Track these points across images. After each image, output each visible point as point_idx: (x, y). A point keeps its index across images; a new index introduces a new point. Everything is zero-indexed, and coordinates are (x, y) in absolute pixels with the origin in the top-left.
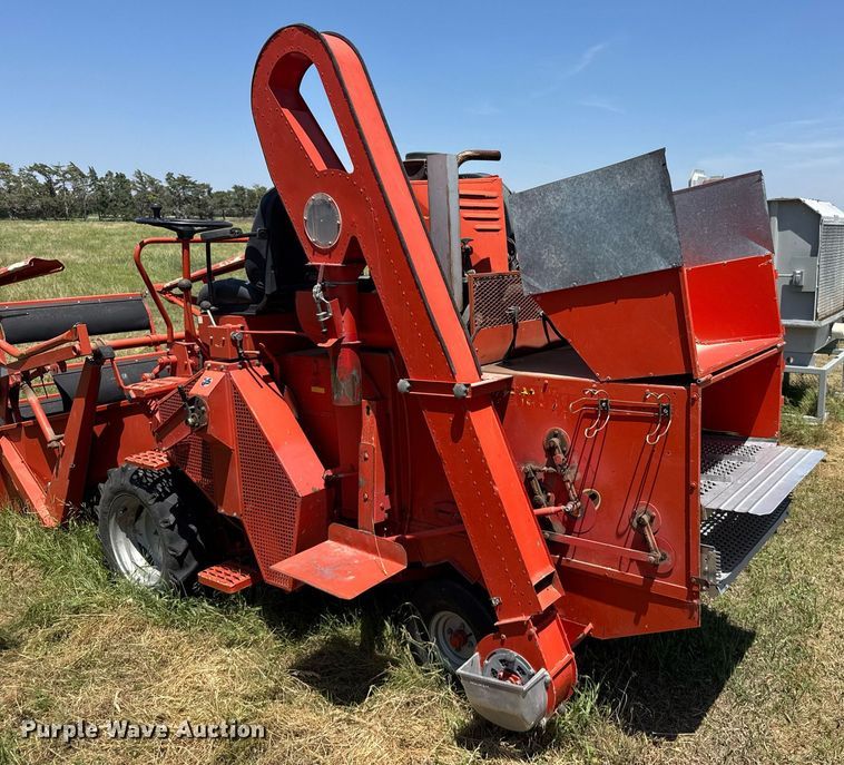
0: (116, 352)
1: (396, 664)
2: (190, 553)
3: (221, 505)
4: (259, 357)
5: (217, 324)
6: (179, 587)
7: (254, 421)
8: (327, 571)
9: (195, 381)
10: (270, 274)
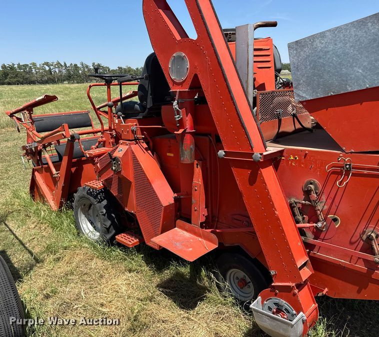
0: (80, 136)
1: (209, 291)
2: (112, 227)
3: (126, 207)
4: (143, 139)
5: (125, 123)
6: (108, 241)
7: (142, 169)
8: (178, 244)
9: (115, 150)
10: (150, 98)
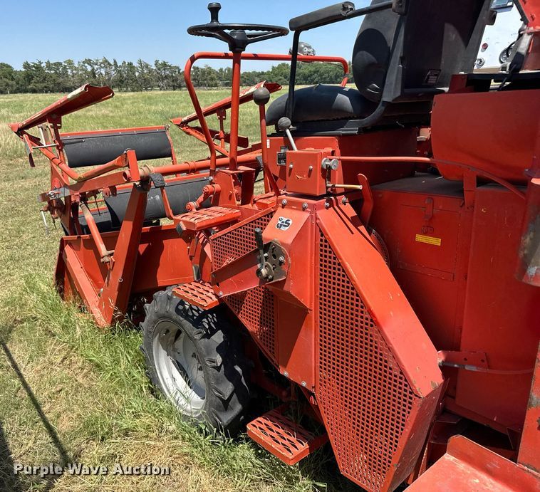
0: (166, 178)
2: (235, 397)
5: (298, 149)
10: (395, 70)
